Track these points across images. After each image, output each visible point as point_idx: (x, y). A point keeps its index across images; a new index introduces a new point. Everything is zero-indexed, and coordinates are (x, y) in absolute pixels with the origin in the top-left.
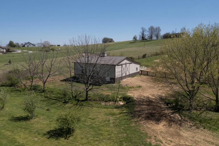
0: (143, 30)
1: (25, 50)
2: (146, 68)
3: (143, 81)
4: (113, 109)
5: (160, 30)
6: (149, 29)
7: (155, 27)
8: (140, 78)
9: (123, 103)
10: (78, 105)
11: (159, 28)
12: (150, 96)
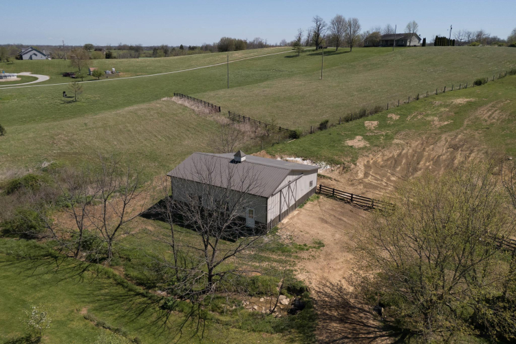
0: (318, 23)
1: (26, 71)
2: (328, 167)
3: (326, 222)
4: (272, 333)
5: (359, 27)
6: (333, 23)
7: (347, 19)
8: (318, 208)
9: (288, 300)
10: (196, 316)
11: (356, 21)
12: (345, 285)
